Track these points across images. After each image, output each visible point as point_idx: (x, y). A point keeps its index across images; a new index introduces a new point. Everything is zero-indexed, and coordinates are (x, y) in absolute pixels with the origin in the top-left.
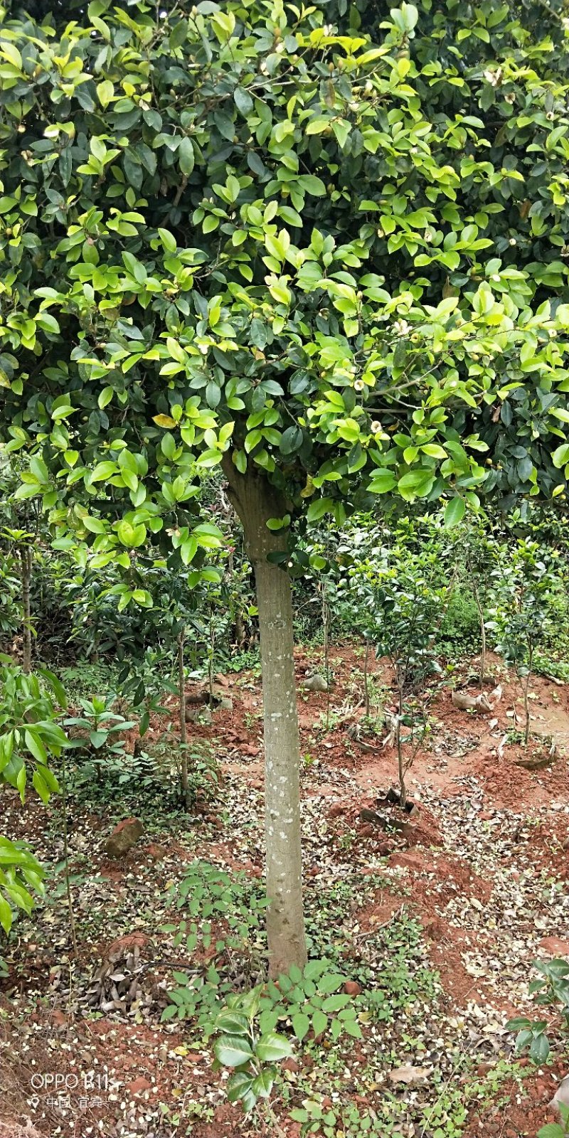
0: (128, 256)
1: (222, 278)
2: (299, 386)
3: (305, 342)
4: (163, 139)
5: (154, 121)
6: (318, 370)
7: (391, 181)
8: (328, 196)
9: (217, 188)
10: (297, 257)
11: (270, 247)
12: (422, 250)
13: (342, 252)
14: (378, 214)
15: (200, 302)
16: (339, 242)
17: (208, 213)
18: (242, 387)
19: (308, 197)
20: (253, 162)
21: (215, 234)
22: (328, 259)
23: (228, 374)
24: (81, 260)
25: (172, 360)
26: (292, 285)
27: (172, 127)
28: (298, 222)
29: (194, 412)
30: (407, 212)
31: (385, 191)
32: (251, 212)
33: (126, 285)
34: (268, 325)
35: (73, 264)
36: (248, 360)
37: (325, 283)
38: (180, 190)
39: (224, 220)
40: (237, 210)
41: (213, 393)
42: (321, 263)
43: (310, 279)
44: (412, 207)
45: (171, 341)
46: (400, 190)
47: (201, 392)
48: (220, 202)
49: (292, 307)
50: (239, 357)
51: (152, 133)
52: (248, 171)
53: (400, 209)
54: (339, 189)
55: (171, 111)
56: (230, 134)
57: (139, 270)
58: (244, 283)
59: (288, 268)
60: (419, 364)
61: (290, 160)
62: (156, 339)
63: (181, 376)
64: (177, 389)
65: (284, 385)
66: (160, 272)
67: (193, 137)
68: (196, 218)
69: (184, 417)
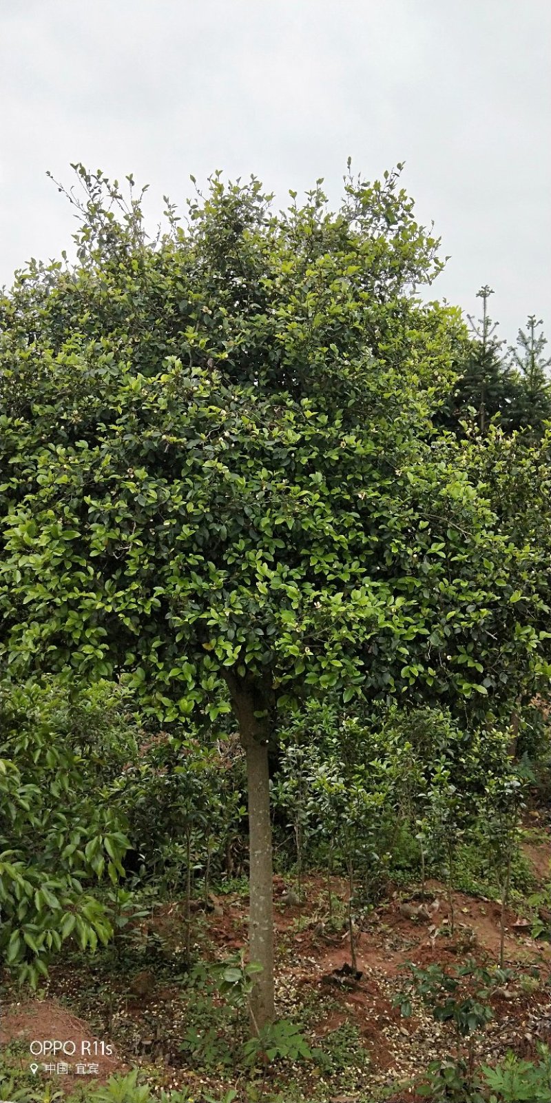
0: (193, 573)
1: (236, 583)
2: (271, 631)
3: (274, 612)
4: (213, 526)
5: (210, 518)
6: (281, 624)
7: (317, 540)
8: (286, 548)
9: (234, 544)
10: (271, 574)
11: (258, 570)
12: (330, 572)
13: (292, 572)
14: (310, 556)
15: (226, 594)
16: (291, 568)
17: (230, 555)
18: (244, 631)
19: (277, 549)
20: (251, 533)
21: (234, 564)
22: (285, 575)
23: (238, 626)
24: (172, 575)
25: (212, 618)
26: (268, 586)
27: (217, 521)
28: (272, 559)
29: (222, 643)
30: (324, 554)
31: (314, 545)
32: (250, 555)
33: (192, 585)
34: (257, 603)
35: (168, 576)
36: (248, 619)
37: (283, 586)
38: (217, 544)
39: (237, 558)
40: (244, 553)
41: (231, 633)
42: (281, 577)
43: (277, 584)
44: (326, 552)
45: (212, 610)
46: (321, 545)
47: (225, 634)
48: (236, 550)
49: (268, 596)
50: (244, 618)
51: (208, 523)
52: (249, 537)
53: (320, 553)
54: (291, 544)
55: (217, 514)
56: (242, 522)
57: (199, 579)
58: (246, 586)
59: (266, 579)
60: (328, 622)
61: (269, 532)
62: (205, 610)
63: (216, 626)
64: (214, 633)
65: (265, 631)
66: (208, 580)
67: (226, 525)
68: (225, 557)
69: (217, 646)
